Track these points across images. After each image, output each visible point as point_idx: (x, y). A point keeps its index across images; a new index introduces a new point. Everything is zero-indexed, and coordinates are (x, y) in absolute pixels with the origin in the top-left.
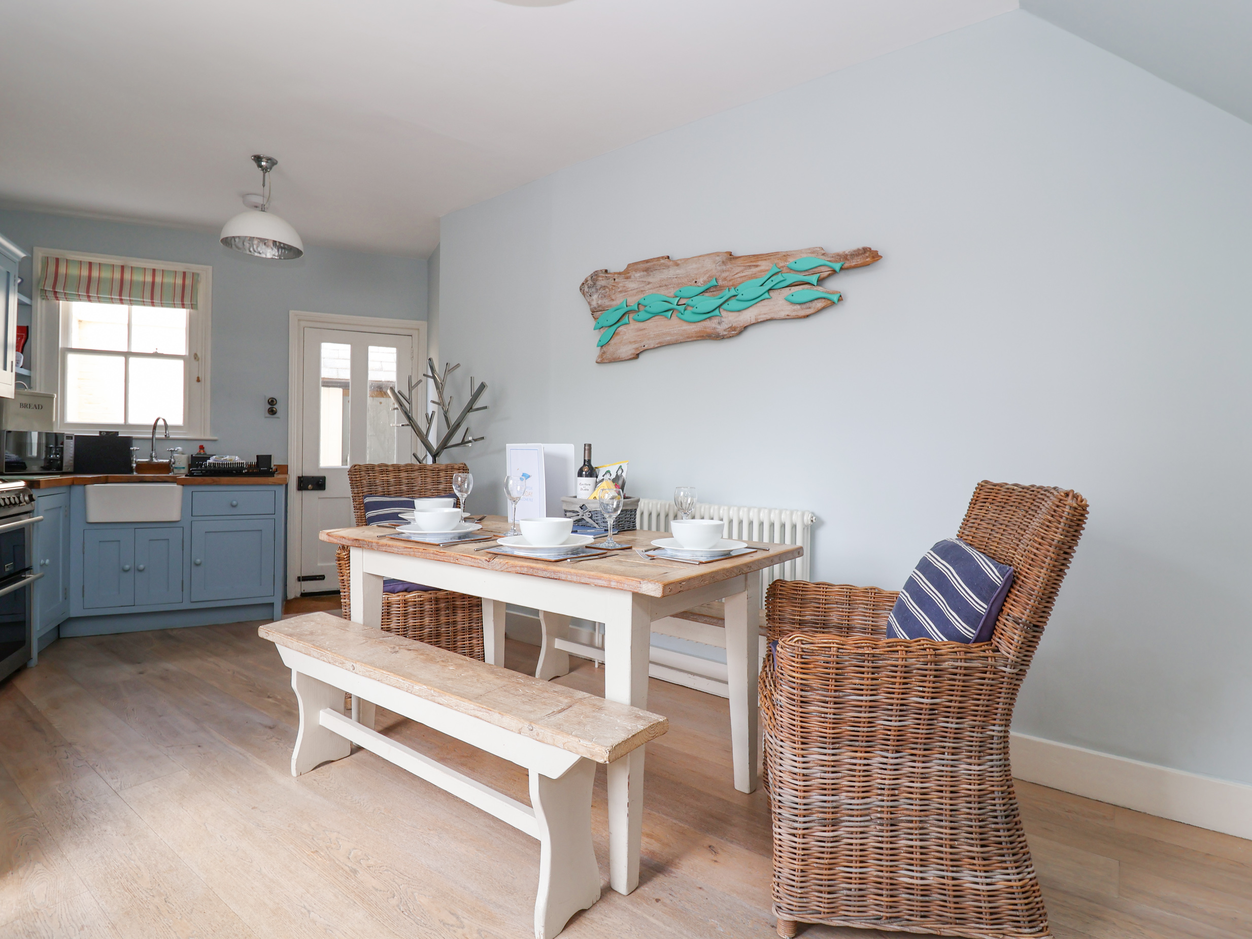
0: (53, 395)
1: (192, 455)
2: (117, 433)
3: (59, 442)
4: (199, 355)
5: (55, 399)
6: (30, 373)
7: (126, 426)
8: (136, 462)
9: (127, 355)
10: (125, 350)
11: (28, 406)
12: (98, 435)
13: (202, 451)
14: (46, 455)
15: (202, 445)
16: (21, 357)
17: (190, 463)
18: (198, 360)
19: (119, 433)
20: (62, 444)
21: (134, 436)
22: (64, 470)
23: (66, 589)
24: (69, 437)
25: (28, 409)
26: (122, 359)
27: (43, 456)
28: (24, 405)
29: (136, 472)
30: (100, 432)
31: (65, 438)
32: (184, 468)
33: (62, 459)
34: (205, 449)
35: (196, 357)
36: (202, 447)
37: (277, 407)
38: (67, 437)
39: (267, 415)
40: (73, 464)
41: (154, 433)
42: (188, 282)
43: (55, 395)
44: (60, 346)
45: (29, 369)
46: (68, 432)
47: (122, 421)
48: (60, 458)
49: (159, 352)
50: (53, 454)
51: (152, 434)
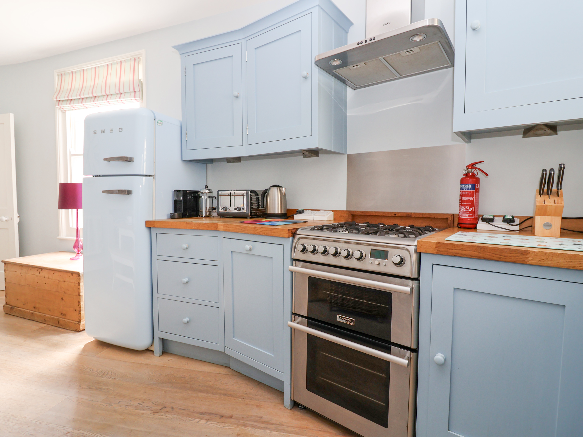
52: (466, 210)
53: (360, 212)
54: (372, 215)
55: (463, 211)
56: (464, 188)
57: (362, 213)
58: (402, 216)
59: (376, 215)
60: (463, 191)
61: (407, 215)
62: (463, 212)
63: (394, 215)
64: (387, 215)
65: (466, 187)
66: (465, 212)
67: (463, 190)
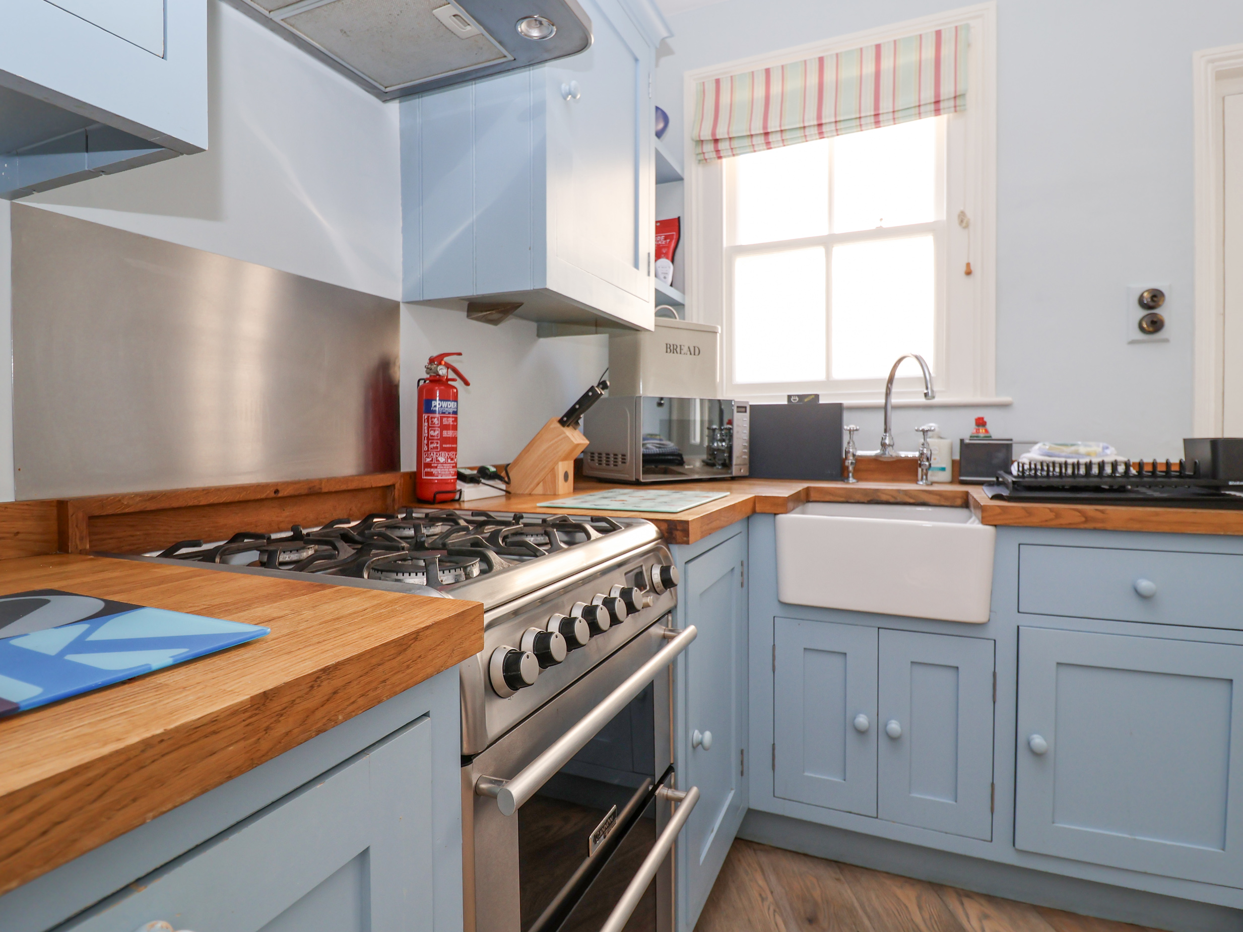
0: (716, 328)
1: (962, 441)
2: (817, 396)
3: (726, 420)
4: (970, 214)
5: (718, 335)
6: (684, 299)
7: (829, 383)
8: (854, 455)
9: (828, 242)
10: (824, 232)
11: (678, 350)
12: (785, 402)
13: (982, 430)
14: (709, 443)
15: (980, 415)
16: (669, 267)
17: (957, 457)
18: (967, 227)
19: (820, 398)
20: (730, 422)
21: (846, 402)
22: (735, 471)
23: (742, 752)
24: (742, 409)
25: (679, 355)
26: (821, 250)
27: (706, 444)
28: (672, 348)
29: (854, 477)
30: (789, 397)
31: (735, 409)
32: (943, 469)
33: (730, 449)
34: (988, 426)
35: (963, 220)
36: (981, 422)
37: (1163, 312)
38: (738, 407)
39: (1141, 336)
40: (747, 462)
41: (888, 394)
42: (947, 51)
43: (719, 328)
44: (725, 245)
45: (683, 291)
46: (739, 397)
47: (821, 376)
48: (727, 447)
49: (885, 225)
50: (718, 441)
51: (884, 396)
52: (451, 460)
53: (138, 499)
54: (196, 503)
55: (446, 463)
56: (446, 409)
57: (149, 500)
58: (297, 493)
59: (209, 503)
60: (444, 417)
61: (310, 489)
62: (447, 465)
63: (273, 495)
64: (252, 497)
65: (450, 406)
66: (449, 465)
67: (444, 413)
